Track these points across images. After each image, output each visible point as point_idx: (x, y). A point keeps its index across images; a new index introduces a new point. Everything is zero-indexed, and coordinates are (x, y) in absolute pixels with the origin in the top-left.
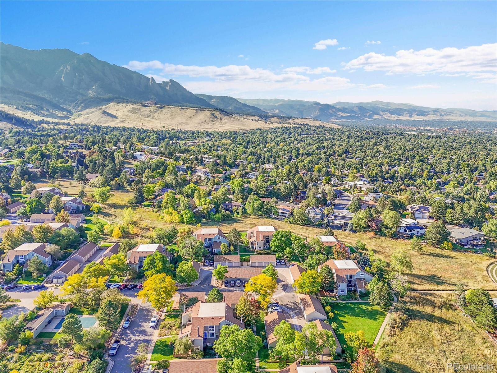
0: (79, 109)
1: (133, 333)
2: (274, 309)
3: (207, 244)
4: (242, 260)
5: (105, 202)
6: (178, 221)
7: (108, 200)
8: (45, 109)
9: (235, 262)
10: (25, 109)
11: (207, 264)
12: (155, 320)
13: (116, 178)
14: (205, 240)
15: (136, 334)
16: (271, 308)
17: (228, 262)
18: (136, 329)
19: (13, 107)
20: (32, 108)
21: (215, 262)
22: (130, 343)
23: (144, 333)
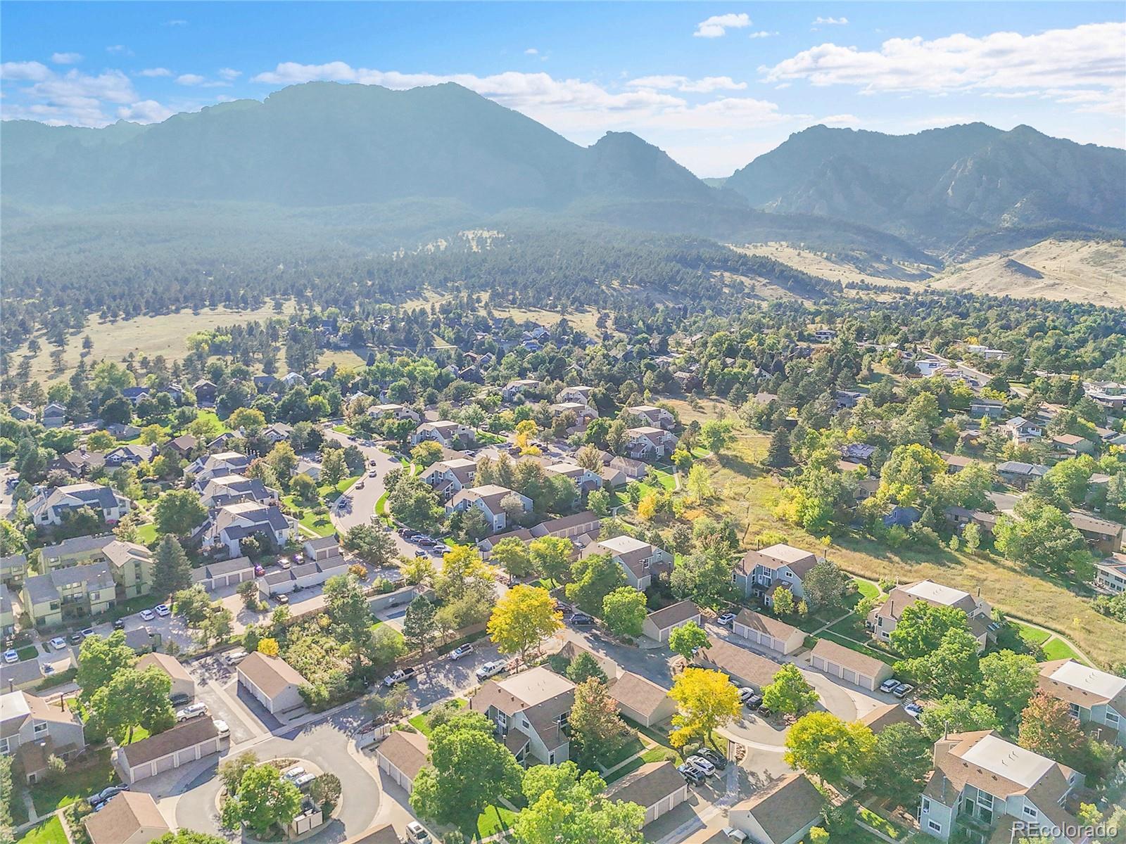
0: (963, 257)
1: (449, 671)
2: (698, 761)
3: (763, 582)
4: (808, 644)
5: (722, 452)
6: (795, 518)
7: (728, 449)
8: (884, 258)
9: (776, 638)
10: (842, 260)
11: (726, 621)
12: (489, 667)
13: (794, 409)
14: (759, 569)
15: (450, 676)
16: (696, 757)
17: (761, 633)
18: (461, 668)
19: (822, 255)
20: (858, 258)
21: (734, 622)
22: (426, 683)
23: (460, 679)
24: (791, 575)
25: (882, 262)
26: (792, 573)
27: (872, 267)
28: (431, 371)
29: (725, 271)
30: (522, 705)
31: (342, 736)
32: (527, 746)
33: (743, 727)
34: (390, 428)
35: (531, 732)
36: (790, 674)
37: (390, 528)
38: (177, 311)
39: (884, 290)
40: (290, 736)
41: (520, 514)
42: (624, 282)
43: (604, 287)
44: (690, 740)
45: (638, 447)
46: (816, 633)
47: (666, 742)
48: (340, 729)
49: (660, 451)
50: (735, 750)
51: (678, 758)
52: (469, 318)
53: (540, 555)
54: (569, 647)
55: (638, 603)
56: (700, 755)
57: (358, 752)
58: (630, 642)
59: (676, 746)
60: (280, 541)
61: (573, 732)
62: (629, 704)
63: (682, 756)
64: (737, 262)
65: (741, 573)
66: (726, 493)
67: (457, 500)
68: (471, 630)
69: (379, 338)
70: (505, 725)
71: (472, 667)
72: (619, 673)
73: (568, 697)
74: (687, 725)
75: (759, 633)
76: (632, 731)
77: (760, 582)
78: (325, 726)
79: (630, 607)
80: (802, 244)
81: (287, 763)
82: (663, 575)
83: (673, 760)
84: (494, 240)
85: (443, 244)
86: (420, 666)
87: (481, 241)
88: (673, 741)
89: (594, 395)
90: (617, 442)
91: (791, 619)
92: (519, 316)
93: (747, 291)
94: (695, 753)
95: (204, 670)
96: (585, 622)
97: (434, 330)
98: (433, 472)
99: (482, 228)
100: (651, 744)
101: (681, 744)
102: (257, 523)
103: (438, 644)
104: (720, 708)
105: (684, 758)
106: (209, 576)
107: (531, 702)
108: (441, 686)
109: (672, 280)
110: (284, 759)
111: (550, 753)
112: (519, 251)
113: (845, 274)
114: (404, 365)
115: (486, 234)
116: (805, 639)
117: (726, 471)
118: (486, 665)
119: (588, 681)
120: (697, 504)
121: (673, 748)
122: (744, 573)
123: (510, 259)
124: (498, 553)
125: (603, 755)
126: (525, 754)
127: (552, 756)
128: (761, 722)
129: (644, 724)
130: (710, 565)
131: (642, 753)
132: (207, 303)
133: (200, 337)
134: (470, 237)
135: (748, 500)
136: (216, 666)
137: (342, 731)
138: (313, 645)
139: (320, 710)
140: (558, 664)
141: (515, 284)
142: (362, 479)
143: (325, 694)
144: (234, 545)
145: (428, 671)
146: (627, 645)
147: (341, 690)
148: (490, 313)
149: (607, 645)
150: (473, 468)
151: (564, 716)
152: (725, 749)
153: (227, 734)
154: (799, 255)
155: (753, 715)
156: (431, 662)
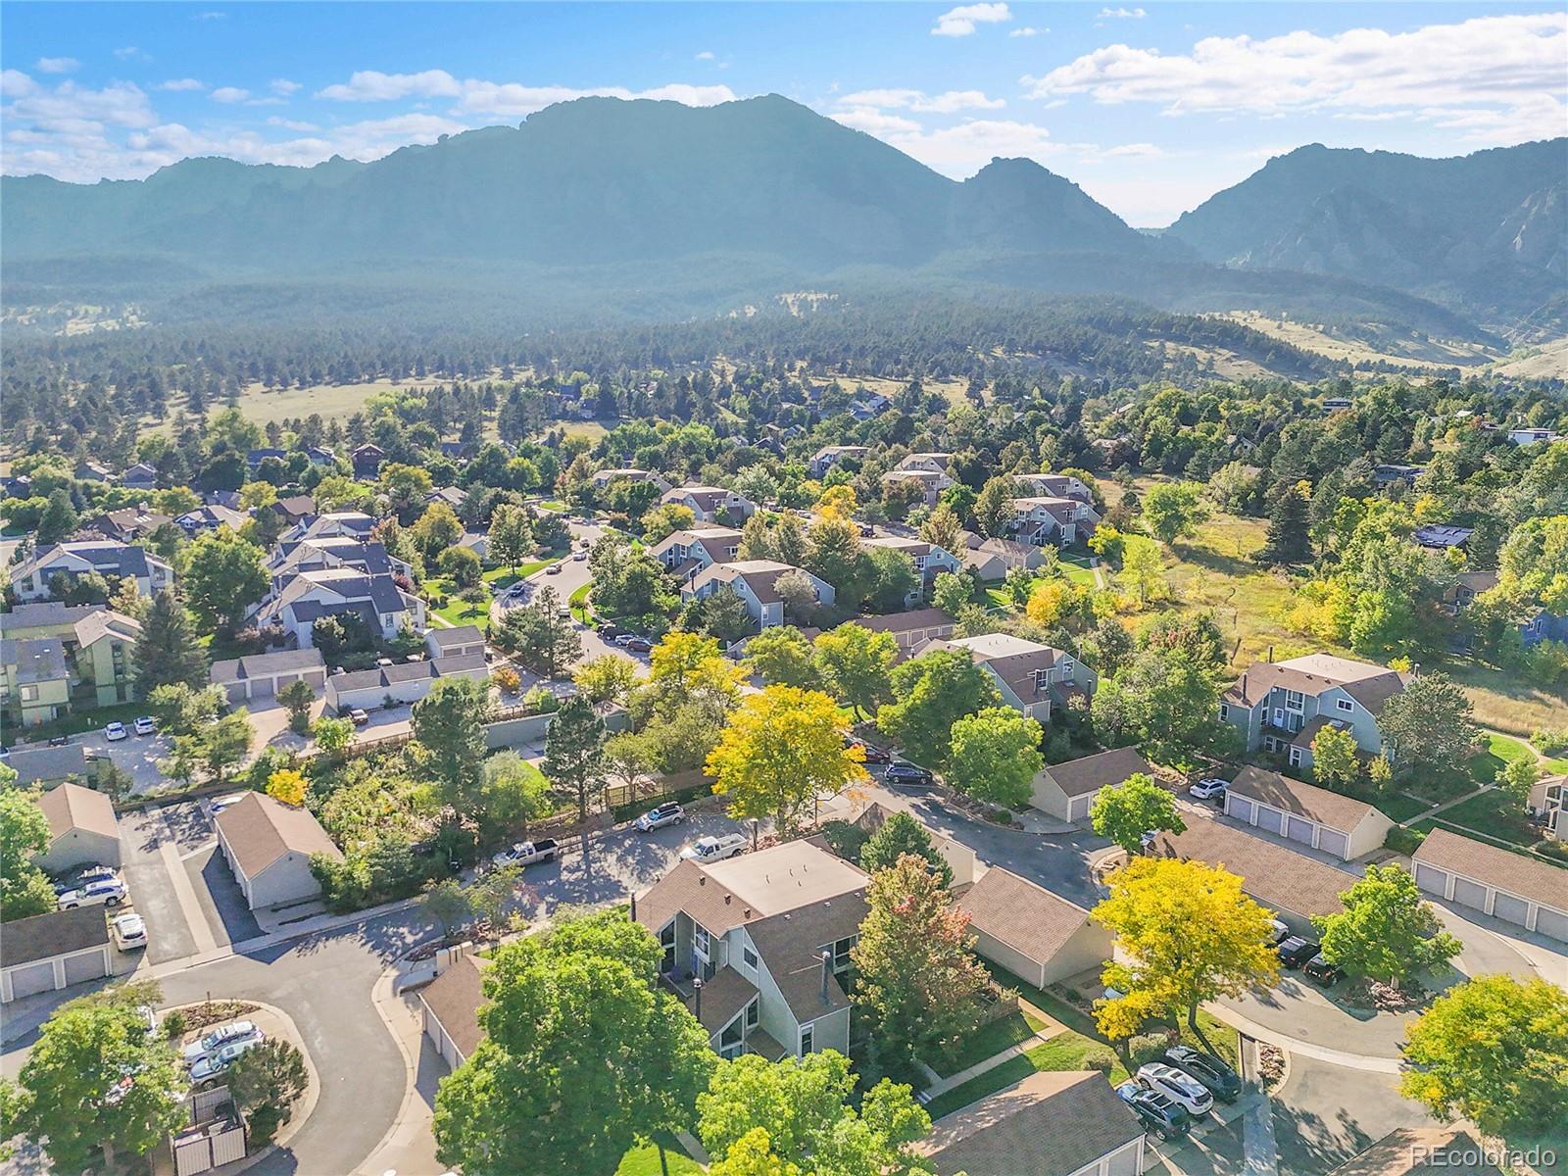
0: (1541, 334)
1: (630, 851)
2: (1167, 1076)
3: (1285, 722)
4: (1398, 844)
5: (1179, 540)
6: (1331, 630)
7: (1190, 536)
8: (1415, 334)
9: (1327, 826)
10: (1348, 334)
11: (1208, 791)
12: (707, 845)
13: (1304, 482)
14: (1277, 697)
15: (630, 859)
16: (1162, 1066)
17: (1290, 814)
18: (654, 846)
19: (1315, 328)
20: (1373, 332)
21: (1228, 793)
22: (578, 869)
23: (647, 864)
24: (1348, 706)
25: (1412, 339)
26: (1353, 702)
27: (1397, 346)
28: (702, 435)
29: (1168, 340)
30: (747, 914)
31: (374, 961)
32: (752, 1009)
33: (1269, 1002)
34: (619, 496)
35: (760, 977)
36: (1391, 888)
37: (585, 626)
38: (371, 381)
39: (1417, 373)
40: (267, 956)
41: (810, 605)
42: (1011, 349)
43: (981, 356)
44: (1147, 1023)
45: (1028, 527)
46: (1411, 822)
47: (1085, 1025)
48: (374, 948)
49: (1068, 532)
50: (1259, 1060)
51: (1117, 1066)
52: (773, 385)
53: (833, 659)
54: (875, 813)
55: (1022, 738)
56: (1171, 1063)
57: (395, 995)
58: (1005, 818)
59: (1112, 1034)
60: (389, 633)
61: (860, 984)
62: (1001, 934)
63: (1124, 1060)
64: (1186, 327)
65: (1239, 703)
66: (1188, 595)
67: (702, 580)
68: (686, 779)
69: (638, 404)
70: (707, 959)
71: (674, 845)
72: (978, 872)
73: (855, 904)
74: (1141, 987)
75: (1286, 815)
76: (1007, 995)
77: (1279, 722)
78: (346, 941)
79: (1008, 745)
80: (1284, 314)
81: (234, 1009)
82: (1076, 702)
83: (1106, 1069)
84: (822, 302)
85: (751, 311)
86: (573, 839)
87: (804, 305)
88: (1103, 1023)
89: (957, 464)
90: (993, 514)
91: (1358, 789)
92: (849, 386)
93: (1200, 368)
94: (1159, 1056)
95: (165, 825)
96: (915, 780)
97: (722, 401)
98: (671, 545)
99: (807, 289)
100: (1049, 1028)
101: (1124, 1032)
102: (350, 600)
103: (618, 802)
104: (1225, 952)
105: (1131, 1067)
106: (242, 673)
107: (767, 909)
108: (607, 878)
109: (1086, 346)
110: (228, 1001)
111: (801, 1030)
112: (857, 315)
113: (1356, 353)
114: (665, 431)
115: (812, 297)
116: (1389, 832)
117: (1188, 566)
118: (701, 841)
119: (899, 863)
120: (1137, 608)
121: (1104, 1040)
122: (1246, 702)
123: (844, 322)
124: (756, 652)
125: (932, 1042)
126: (746, 1028)
127: (806, 1037)
128: (1312, 996)
129: (1034, 982)
130: (1177, 676)
131: (1028, 1047)
132: (413, 373)
133: (382, 399)
134: (789, 301)
135: (1232, 605)
136: (190, 819)
137: (379, 952)
138: (382, 792)
139: (346, 906)
140: (845, 841)
141: (847, 349)
142: (560, 562)
143: (363, 876)
144: (304, 630)
145: (587, 849)
146: (999, 825)
147: (398, 872)
148: (805, 381)
149: (956, 822)
150: (739, 539)
151: (844, 946)
152: (1231, 1051)
153: (138, 942)
154: (1279, 327)
155: (1291, 980)
156: (596, 833)
